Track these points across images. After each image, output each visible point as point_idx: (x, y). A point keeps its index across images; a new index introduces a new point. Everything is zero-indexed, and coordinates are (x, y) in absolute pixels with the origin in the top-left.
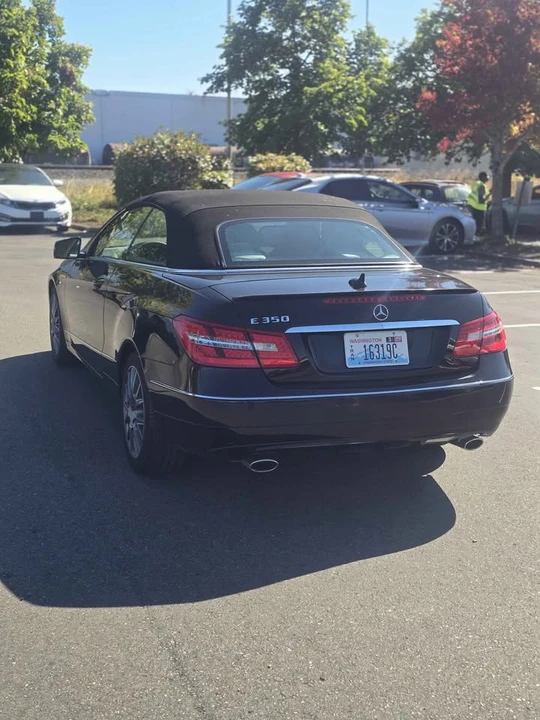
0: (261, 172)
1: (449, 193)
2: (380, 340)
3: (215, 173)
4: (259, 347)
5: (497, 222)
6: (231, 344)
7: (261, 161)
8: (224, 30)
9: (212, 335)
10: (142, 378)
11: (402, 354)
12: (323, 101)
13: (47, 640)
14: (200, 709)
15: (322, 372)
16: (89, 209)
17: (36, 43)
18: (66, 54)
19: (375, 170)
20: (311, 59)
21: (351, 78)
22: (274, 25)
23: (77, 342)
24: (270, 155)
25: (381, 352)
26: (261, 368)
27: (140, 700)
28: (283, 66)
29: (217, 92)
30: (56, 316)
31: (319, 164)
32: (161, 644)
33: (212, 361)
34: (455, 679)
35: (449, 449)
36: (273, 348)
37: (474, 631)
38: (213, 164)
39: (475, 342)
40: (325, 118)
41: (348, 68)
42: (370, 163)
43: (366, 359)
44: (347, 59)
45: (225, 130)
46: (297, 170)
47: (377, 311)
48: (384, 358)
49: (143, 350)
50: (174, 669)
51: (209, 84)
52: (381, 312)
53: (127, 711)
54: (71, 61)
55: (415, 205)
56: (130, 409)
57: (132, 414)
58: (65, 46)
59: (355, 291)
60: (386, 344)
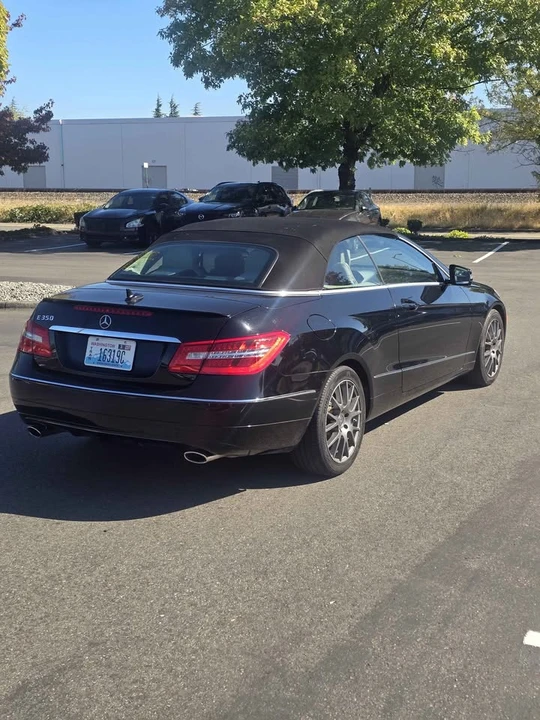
2: (113, 346)
4: (35, 338)
11: (128, 361)
25: (112, 356)
36: (39, 339)
43: (100, 360)
47: (103, 320)
48: (113, 362)
52: (105, 322)
60: (117, 350)
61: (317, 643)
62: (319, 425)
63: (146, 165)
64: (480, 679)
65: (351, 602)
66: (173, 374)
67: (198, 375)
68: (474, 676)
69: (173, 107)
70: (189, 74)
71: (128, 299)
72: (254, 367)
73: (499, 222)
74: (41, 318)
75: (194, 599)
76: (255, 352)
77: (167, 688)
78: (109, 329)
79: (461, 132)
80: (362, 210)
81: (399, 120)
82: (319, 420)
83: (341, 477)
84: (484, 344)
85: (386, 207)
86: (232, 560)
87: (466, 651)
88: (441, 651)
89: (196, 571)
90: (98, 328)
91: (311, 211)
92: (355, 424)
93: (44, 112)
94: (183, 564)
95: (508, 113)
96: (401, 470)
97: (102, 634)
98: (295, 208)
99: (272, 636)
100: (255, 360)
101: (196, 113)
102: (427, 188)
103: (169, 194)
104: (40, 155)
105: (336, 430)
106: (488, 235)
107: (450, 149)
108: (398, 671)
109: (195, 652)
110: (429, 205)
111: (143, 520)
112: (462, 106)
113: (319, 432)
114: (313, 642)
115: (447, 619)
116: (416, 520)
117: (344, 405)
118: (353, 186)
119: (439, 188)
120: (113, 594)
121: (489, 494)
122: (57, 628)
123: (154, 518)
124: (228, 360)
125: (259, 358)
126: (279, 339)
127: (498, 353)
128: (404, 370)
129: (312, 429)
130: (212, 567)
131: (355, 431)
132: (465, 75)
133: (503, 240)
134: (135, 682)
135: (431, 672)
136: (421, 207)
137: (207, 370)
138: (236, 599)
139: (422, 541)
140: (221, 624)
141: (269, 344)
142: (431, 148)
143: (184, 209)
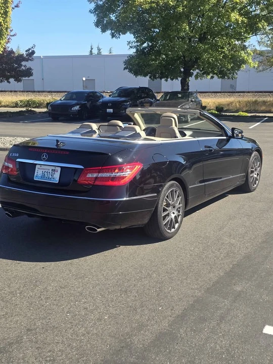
2: (49, 170)
11: (56, 178)
25: (48, 175)
43: (42, 177)
47: (43, 156)
48: (49, 178)
52: (44, 157)
60: (51, 172)
61: (150, 331)
62: (159, 213)
63: (84, 79)
64: (238, 352)
65: (171, 308)
66: (82, 185)
67: (93, 185)
68: (234, 350)
69: (99, 50)
70: (104, 31)
71: (57, 145)
72: (122, 182)
73: (263, 108)
74: (12, 155)
75: (87, 305)
76: (124, 173)
77: (66, 356)
78: (46, 161)
79: (244, 62)
80: (192, 101)
81: (212, 55)
82: (159, 210)
83: (171, 240)
84: (250, 170)
85: (206, 100)
86: (109, 285)
87: (231, 336)
88: (217, 336)
89: (89, 290)
90: (41, 160)
91: (166, 102)
92: (179, 212)
93: (30, 51)
94: (83, 286)
95: (268, 52)
96: (203, 236)
97: (35, 324)
98: (158, 100)
99: (126, 327)
100: (123, 178)
101: (110, 53)
102: (226, 91)
103: (94, 93)
104: (28, 73)
105: (168, 215)
106: (258, 114)
107: (238, 70)
108: (193, 347)
109: (84, 335)
110: (228, 99)
111: (64, 262)
112: (244, 48)
113: (159, 216)
114: (148, 330)
115: (222, 318)
116: (209, 264)
117: (173, 202)
118: (188, 89)
119: (234, 91)
120: (43, 302)
121: (249, 250)
122: (11, 321)
123: (70, 261)
124: (109, 177)
125: (125, 177)
126: (137, 166)
127: (258, 174)
128: (206, 183)
129: (155, 215)
130: (98, 288)
131: (179, 216)
132: (246, 32)
133: (265, 117)
134: (50, 351)
135: (211, 348)
136: (223, 100)
137: (97, 183)
138: (109, 306)
139: (212, 275)
140: (99, 320)
141: (131, 169)
142: (228, 70)
143: (101, 100)
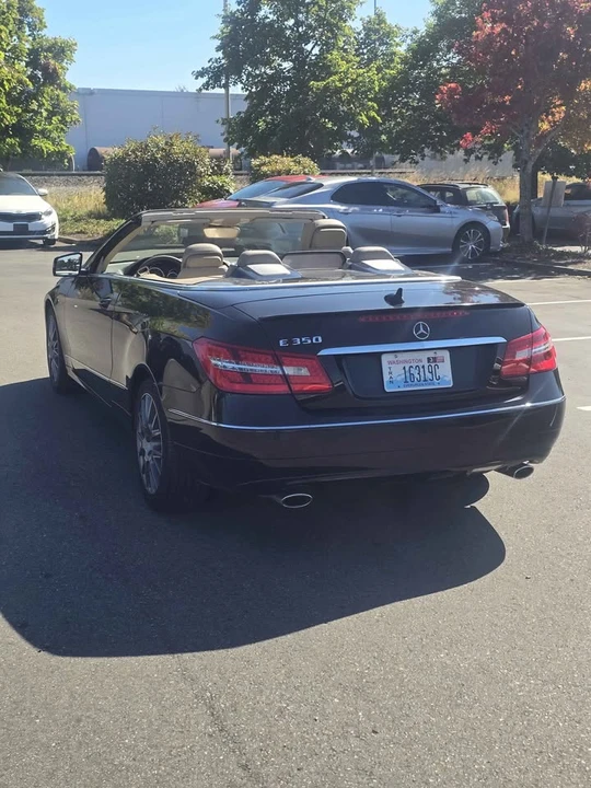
0: (265, 176)
1: (471, 195)
2: (420, 361)
3: (215, 178)
4: (289, 371)
5: (525, 226)
6: (259, 368)
7: (264, 164)
8: (221, 20)
9: (238, 359)
10: (159, 408)
11: (445, 375)
12: (330, 97)
13: (72, 696)
14: (245, 767)
15: (358, 397)
16: (78, 220)
17: (15, 37)
18: (49, 50)
19: (387, 171)
20: (316, 51)
21: (361, 71)
22: (275, 13)
23: (79, 366)
24: (274, 157)
25: (422, 374)
26: (292, 394)
27: (178, 758)
28: (285, 58)
29: (213, 88)
30: (54, 339)
31: (328, 166)
32: (196, 697)
33: (237, 387)
34: (518, 729)
35: (493, 477)
36: (304, 372)
37: (535, 675)
38: (213, 168)
39: (524, 361)
40: (332, 115)
41: (358, 59)
42: (381, 164)
43: (406, 382)
44: (356, 50)
45: (223, 129)
46: (304, 173)
47: (418, 329)
48: (425, 380)
49: (160, 376)
50: (213, 724)
51: (205, 79)
52: (422, 330)
53: (165, 771)
54: (54, 57)
55: (436, 209)
56: (145, 440)
57: (148, 446)
58: (47, 40)
59: (392, 307)
60: (426, 365)
